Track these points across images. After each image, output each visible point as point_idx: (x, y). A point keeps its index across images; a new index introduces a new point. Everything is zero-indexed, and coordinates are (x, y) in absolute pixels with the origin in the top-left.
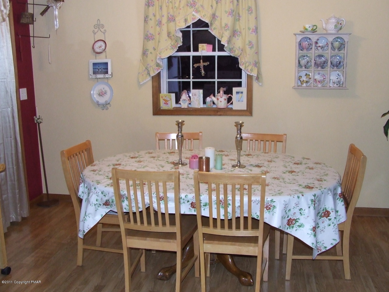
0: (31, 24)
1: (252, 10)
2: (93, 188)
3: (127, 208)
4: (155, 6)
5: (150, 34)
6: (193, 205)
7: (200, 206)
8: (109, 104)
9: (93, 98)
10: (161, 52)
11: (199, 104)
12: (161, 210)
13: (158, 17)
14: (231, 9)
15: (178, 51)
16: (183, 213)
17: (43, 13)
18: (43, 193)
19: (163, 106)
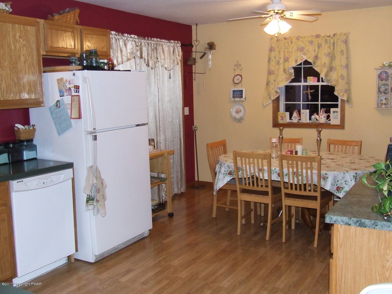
0: (193, 65)
1: (344, 52)
2: (223, 164)
3: (241, 175)
4: (275, 52)
5: (272, 70)
6: (279, 175)
7: (283, 175)
8: (243, 118)
9: (232, 115)
10: (278, 83)
11: (306, 119)
12: (260, 177)
13: (277, 59)
14: (328, 52)
15: (291, 82)
16: (273, 180)
17: (201, 58)
18: (196, 180)
19: (280, 121)
